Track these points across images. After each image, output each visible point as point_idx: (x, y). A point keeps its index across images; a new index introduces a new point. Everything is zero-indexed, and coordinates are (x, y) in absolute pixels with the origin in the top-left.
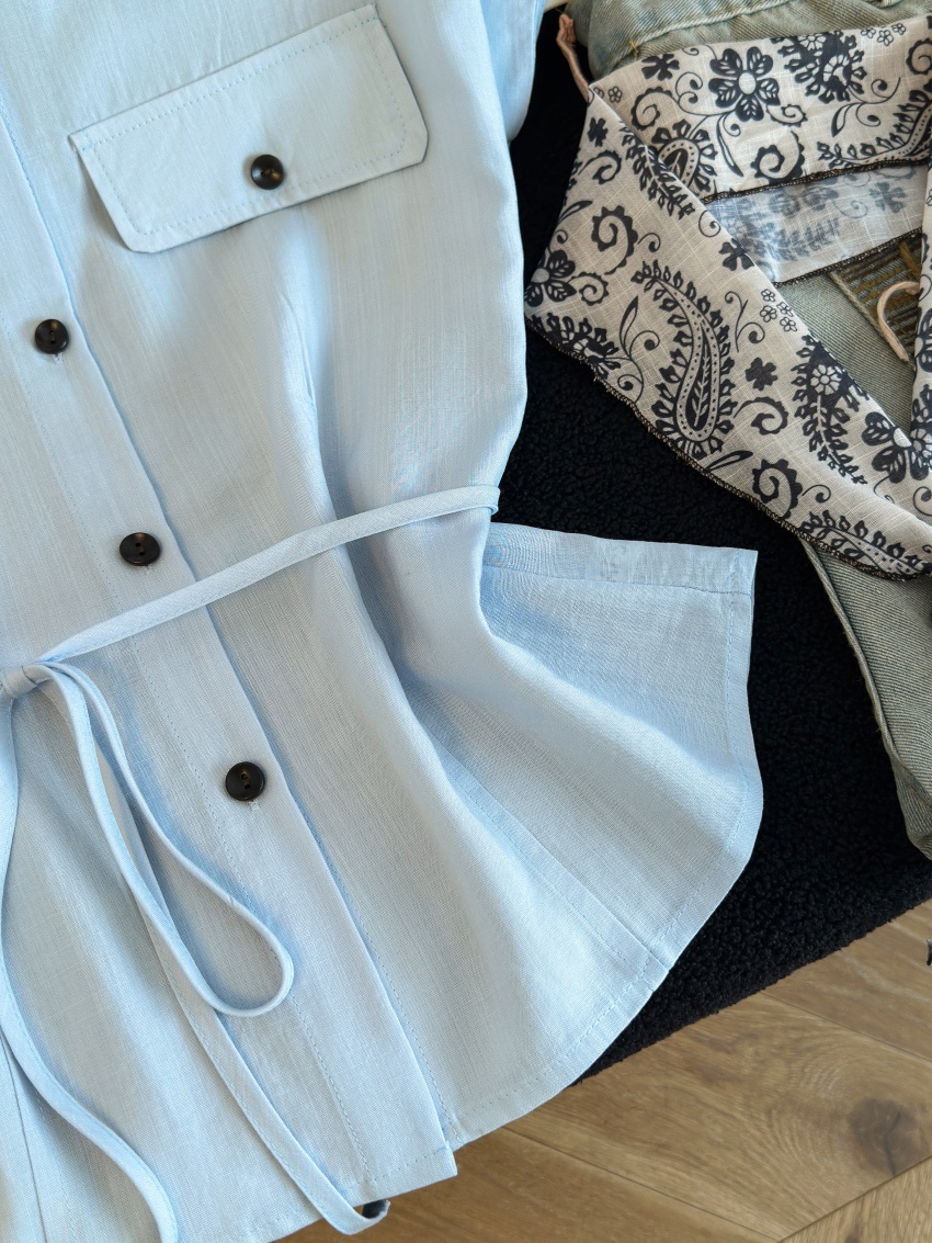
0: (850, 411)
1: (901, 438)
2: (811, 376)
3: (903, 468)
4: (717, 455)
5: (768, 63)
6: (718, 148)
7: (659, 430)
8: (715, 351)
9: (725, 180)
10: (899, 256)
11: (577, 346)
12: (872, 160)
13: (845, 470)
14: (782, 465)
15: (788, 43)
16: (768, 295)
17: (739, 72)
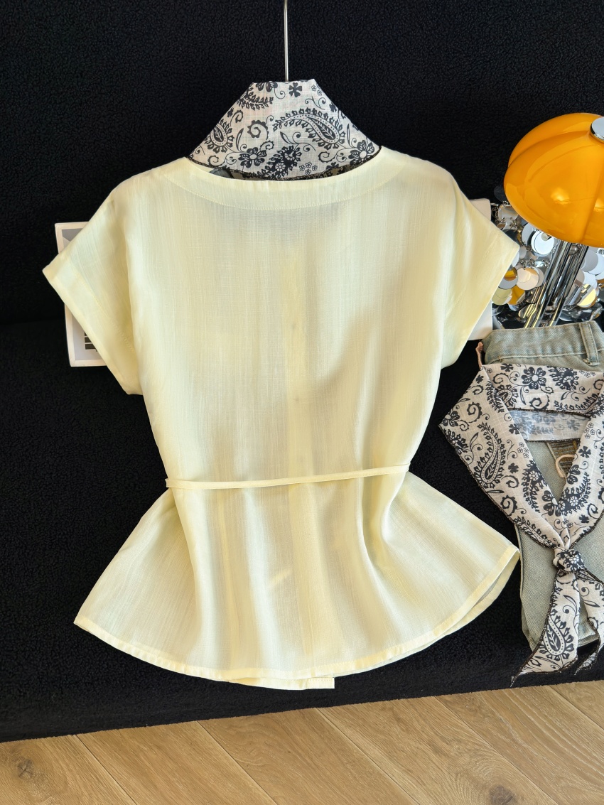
0: (539, 488)
1: (555, 502)
2: (529, 473)
3: (553, 511)
4: (492, 489)
5: (544, 373)
6: (519, 395)
7: (474, 475)
8: (499, 457)
9: (519, 404)
10: (572, 445)
11: (454, 442)
12: (572, 411)
13: (533, 506)
14: (513, 499)
15: (553, 368)
16: (522, 445)
17: (533, 374)
